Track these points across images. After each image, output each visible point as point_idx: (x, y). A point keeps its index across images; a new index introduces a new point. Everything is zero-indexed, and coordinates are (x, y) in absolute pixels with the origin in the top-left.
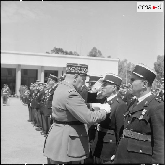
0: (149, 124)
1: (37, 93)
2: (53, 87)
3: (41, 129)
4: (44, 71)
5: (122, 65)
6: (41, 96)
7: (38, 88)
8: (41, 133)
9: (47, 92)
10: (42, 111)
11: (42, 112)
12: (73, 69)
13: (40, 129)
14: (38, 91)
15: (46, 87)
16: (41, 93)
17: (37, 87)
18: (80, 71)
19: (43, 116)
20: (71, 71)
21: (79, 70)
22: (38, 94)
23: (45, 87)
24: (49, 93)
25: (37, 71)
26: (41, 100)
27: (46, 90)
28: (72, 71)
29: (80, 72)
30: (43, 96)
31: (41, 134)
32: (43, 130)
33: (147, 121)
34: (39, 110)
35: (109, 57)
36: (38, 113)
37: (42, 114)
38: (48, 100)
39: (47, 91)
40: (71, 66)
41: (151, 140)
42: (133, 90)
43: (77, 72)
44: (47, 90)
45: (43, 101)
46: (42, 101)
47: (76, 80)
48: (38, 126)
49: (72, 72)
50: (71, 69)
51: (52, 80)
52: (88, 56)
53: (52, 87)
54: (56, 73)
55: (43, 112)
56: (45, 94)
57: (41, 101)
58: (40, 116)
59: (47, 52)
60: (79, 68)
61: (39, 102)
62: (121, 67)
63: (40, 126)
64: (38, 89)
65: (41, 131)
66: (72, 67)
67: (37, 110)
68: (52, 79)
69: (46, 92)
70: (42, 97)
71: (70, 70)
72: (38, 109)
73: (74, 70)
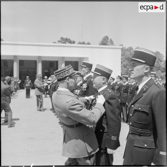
52: (100, 44)
59: (54, 42)
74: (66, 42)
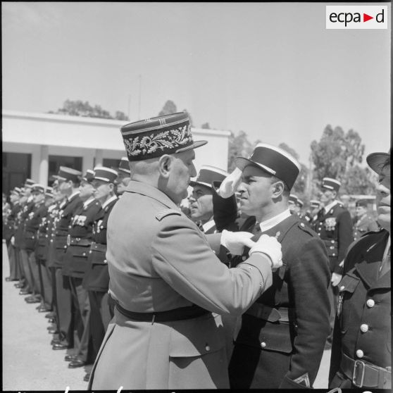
0: (285, 284)
1: (29, 211)
2: (69, 198)
3: (39, 298)
4: (47, 158)
5: (237, 146)
6: (38, 218)
7: (30, 199)
8: (38, 308)
9: (53, 210)
10: (42, 256)
11: (41, 258)
12: (148, 141)
13: (35, 300)
14: (32, 207)
15: (52, 197)
16: (38, 211)
17: (28, 196)
18: (170, 141)
19: (42, 266)
20: (144, 150)
21: (166, 139)
22: (32, 214)
23: (47, 197)
24: (60, 211)
25: (29, 157)
26: (37, 229)
27: (51, 205)
28: (147, 150)
29: (174, 144)
30: (44, 219)
31: (37, 311)
32: (42, 301)
33: (282, 277)
34: (33, 254)
35: (206, 126)
36: (30, 259)
37: (41, 262)
38: (57, 229)
39: (54, 206)
40: (141, 135)
41: (288, 320)
42: (251, 203)
43: (162, 147)
44: (54, 204)
45: (44, 231)
46: (41, 232)
47: (168, 173)
48: (30, 293)
49: (149, 151)
50: (143, 143)
51: (67, 181)
53: (66, 197)
54: (77, 163)
55: (43, 258)
56: (47, 215)
57: (38, 232)
58: (37, 267)
60: (167, 132)
61: (34, 233)
62: (233, 151)
63: (36, 293)
64: (32, 201)
65: (38, 305)
66: (145, 138)
67: (29, 253)
68: (65, 179)
69: (50, 209)
70: (41, 222)
71: (138, 148)
72: (29, 250)
73: (153, 145)
74: (79, 112)
